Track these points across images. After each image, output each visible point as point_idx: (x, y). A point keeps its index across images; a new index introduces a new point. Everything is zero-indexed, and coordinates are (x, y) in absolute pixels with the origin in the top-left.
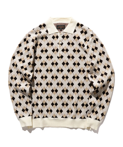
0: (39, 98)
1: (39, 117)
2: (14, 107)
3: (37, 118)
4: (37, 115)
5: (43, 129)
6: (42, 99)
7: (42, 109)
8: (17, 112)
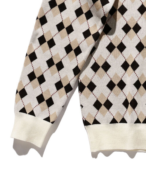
0: (130, 67)
1: (123, 121)
2: (21, 78)
3: (119, 124)
4: (118, 114)
5: (132, 154)
6: (137, 71)
7: (135, 98)
8: (22, 93)
